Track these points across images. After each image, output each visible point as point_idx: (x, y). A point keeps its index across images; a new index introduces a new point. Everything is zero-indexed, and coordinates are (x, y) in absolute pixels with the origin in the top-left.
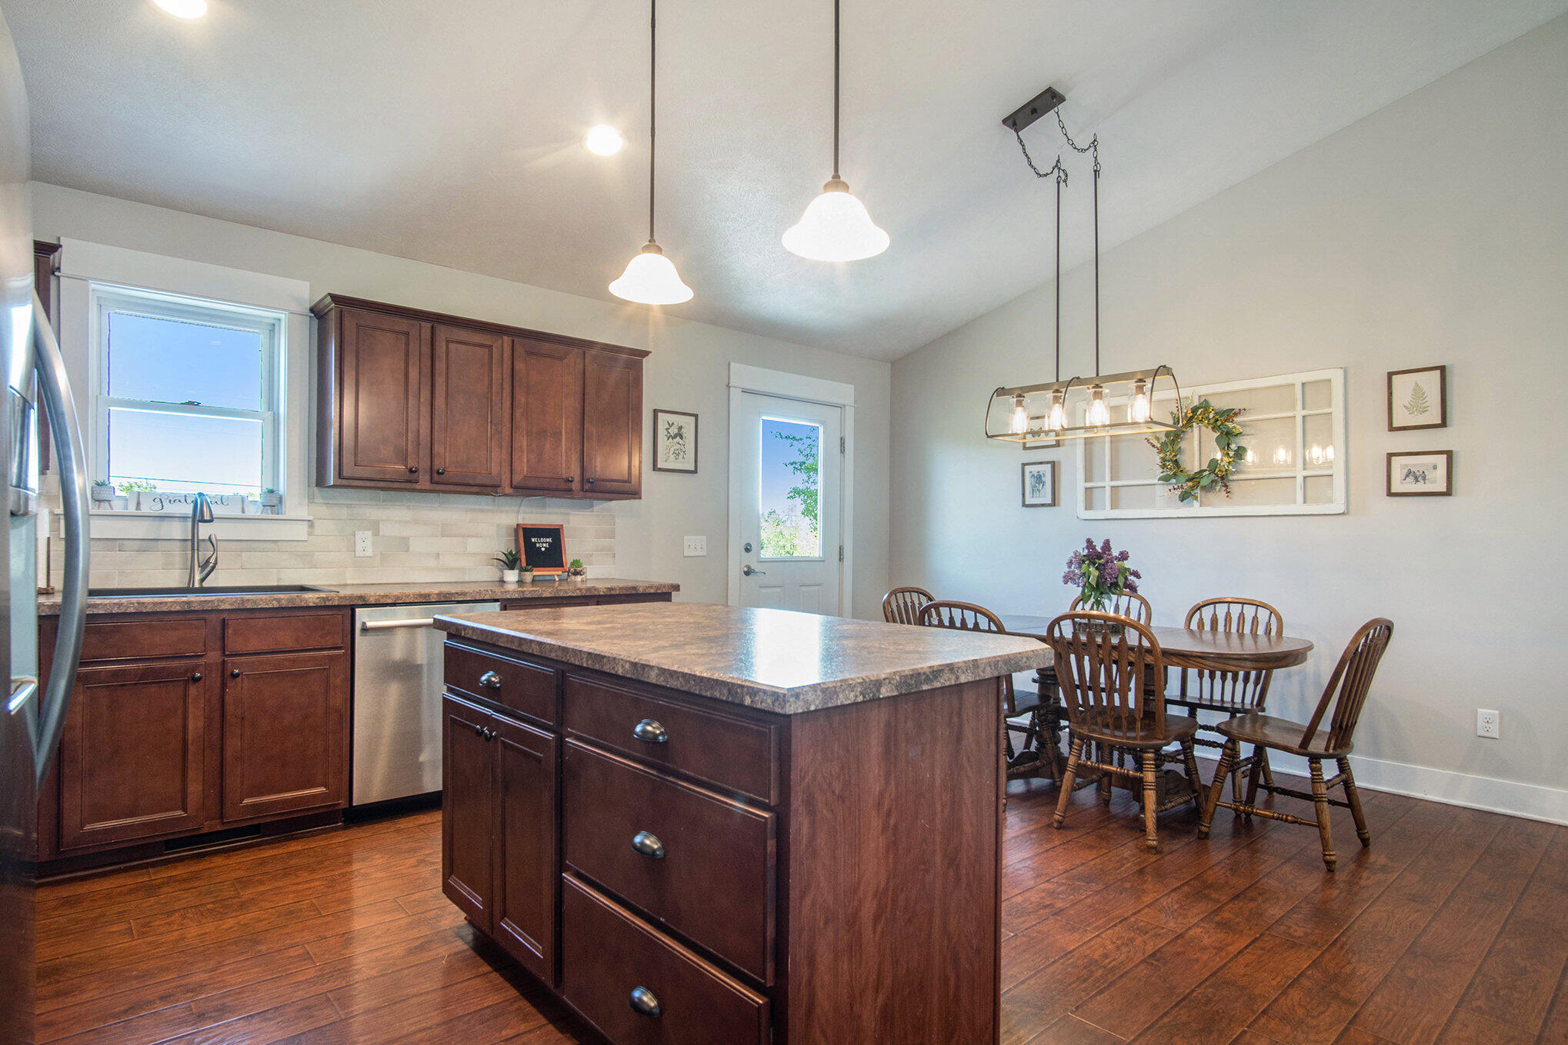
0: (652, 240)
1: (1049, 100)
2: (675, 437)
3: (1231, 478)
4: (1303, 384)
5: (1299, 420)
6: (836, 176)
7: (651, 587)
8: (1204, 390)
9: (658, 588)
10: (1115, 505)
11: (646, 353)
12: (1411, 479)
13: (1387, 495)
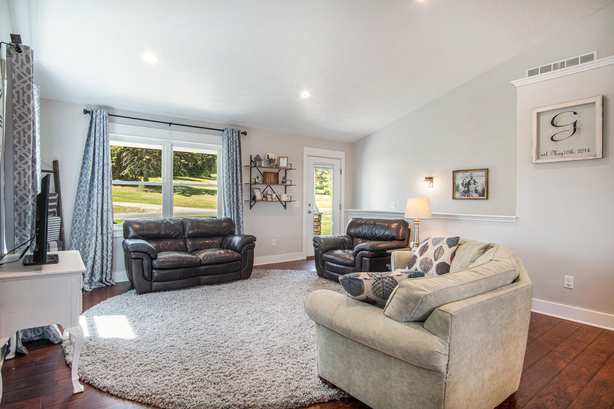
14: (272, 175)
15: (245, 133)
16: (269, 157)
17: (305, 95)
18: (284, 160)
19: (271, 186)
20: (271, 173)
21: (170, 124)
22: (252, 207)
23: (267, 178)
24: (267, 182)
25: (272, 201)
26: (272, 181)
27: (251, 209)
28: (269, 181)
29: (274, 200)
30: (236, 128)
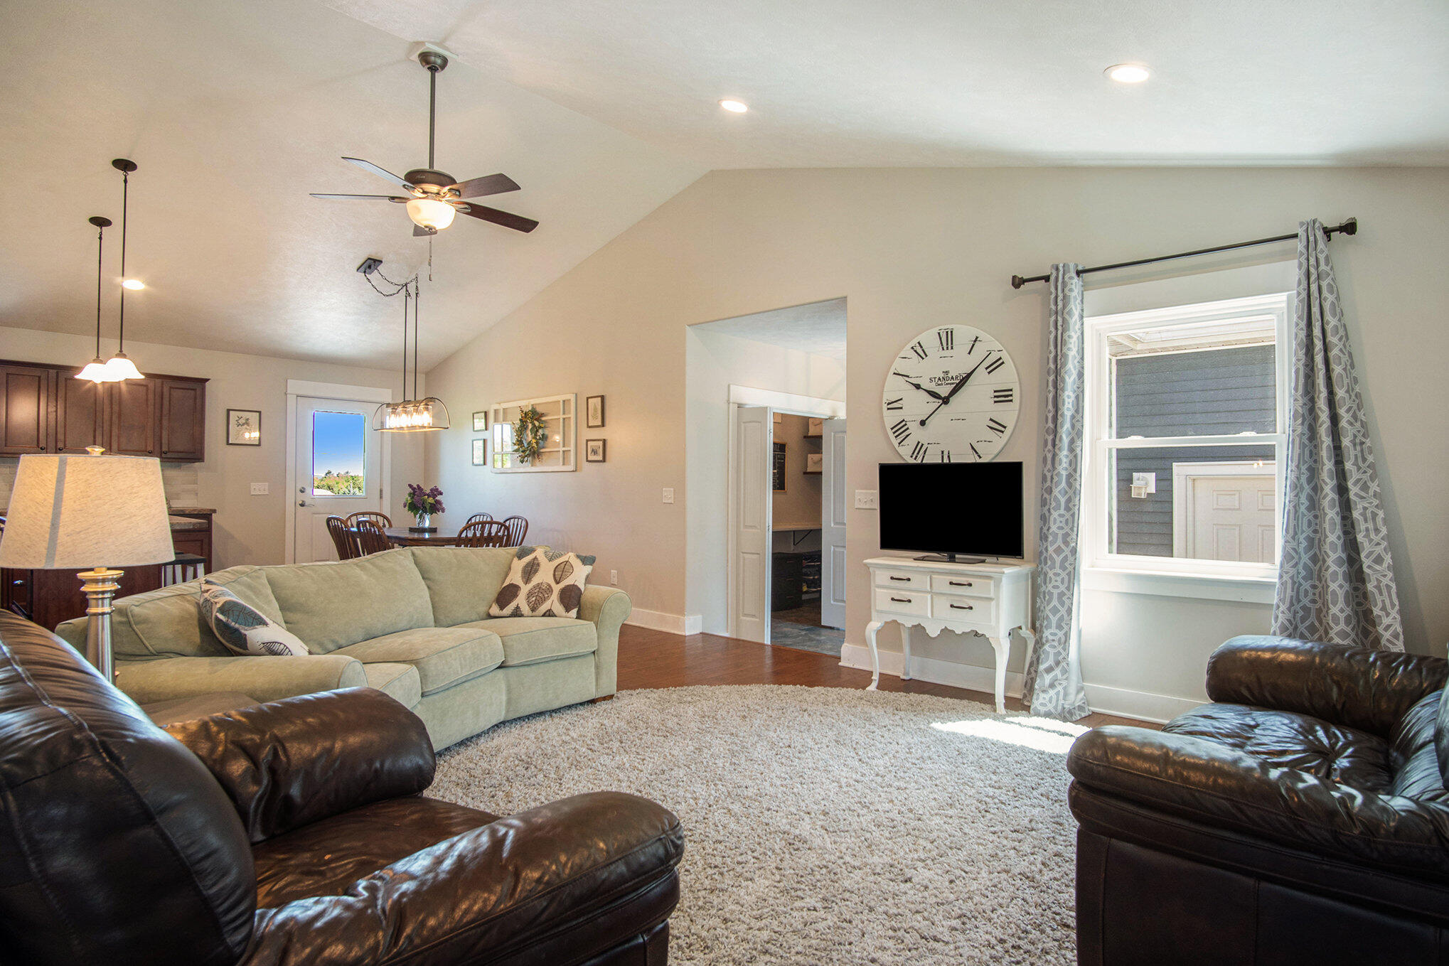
0: (98, 357)
2: (243, 424)
3: (542, 450)
4: (564, 401)
5: (561, 420)
6: (121, 351)
7: (195, 510)
8: (533, 401)
9: (199, 511)
11: (207, 380)
12: (593, 453)
13: (587, 461)
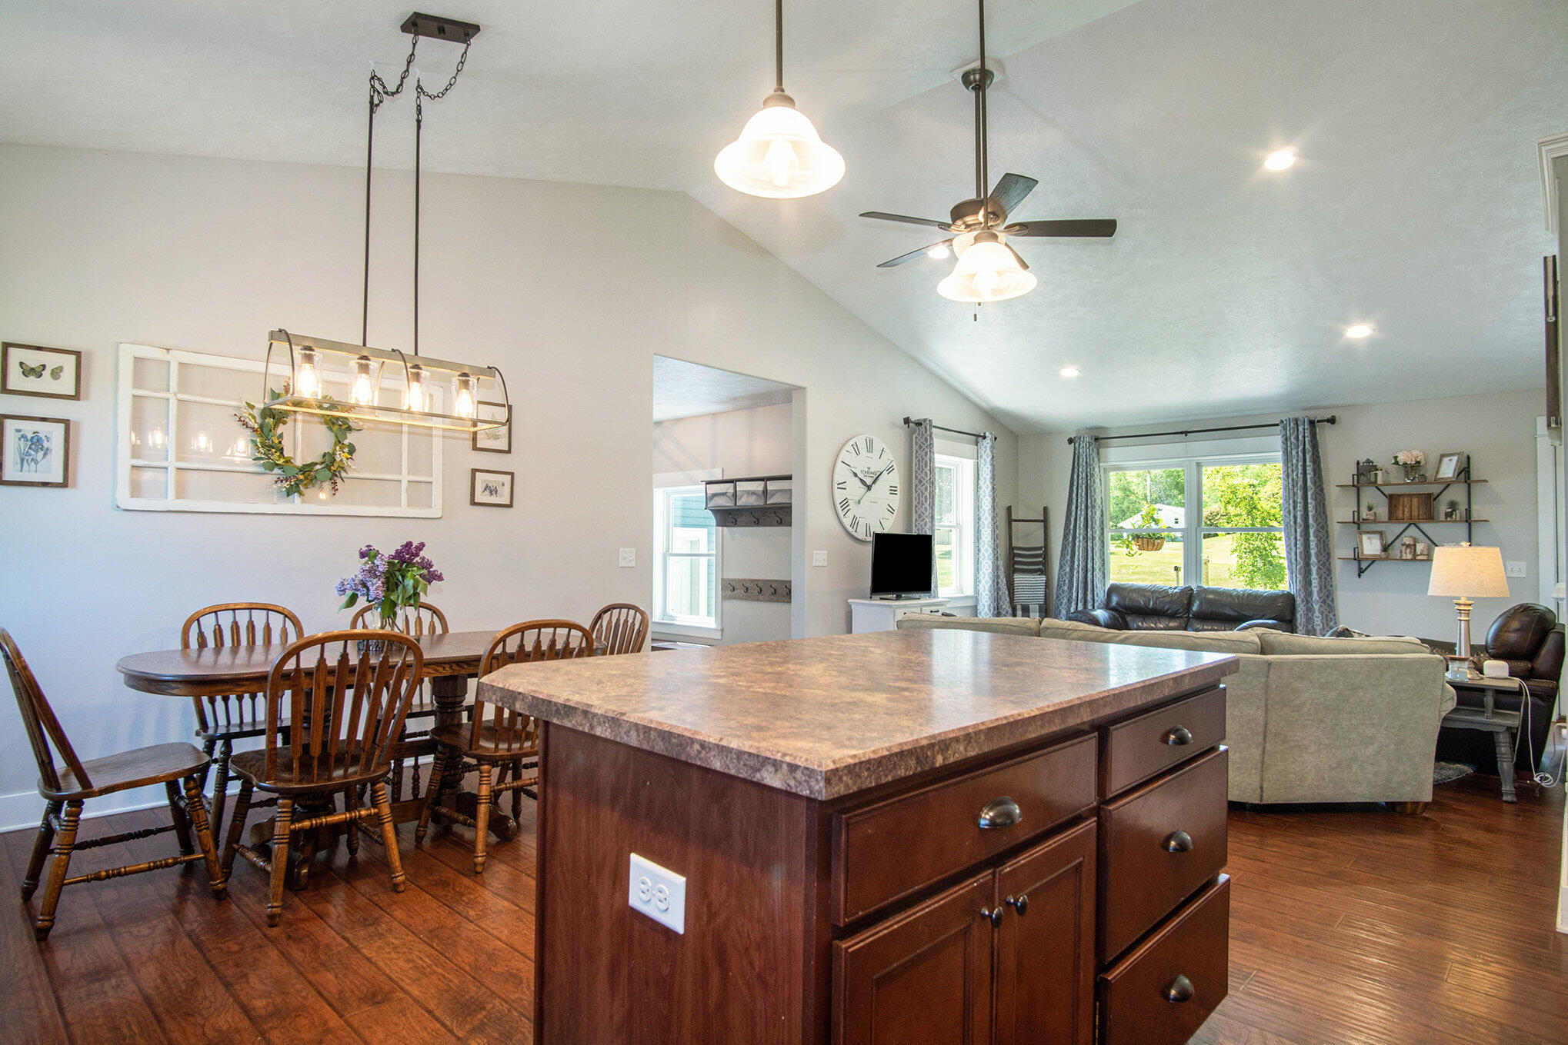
1: (462, 31)
10: (180, 494)
12: (487, 492)
13: (471, 504)
14: (1415, 500)
15: (1332, 421)
16: (1398, 459)
17: (1359, 332)
18: (1450, 460)
19: (1420, 525)
20: (1410, 495)
21: (1186, 433)
22: (1363, 572)
23: (1401, 507)
24: (1400, 516)
25: (1414, 559)
26: (1415, 513)
27: (1359, 576)
28: (1407, 514)
29: (1419, 558)
30: (1305, 413)
